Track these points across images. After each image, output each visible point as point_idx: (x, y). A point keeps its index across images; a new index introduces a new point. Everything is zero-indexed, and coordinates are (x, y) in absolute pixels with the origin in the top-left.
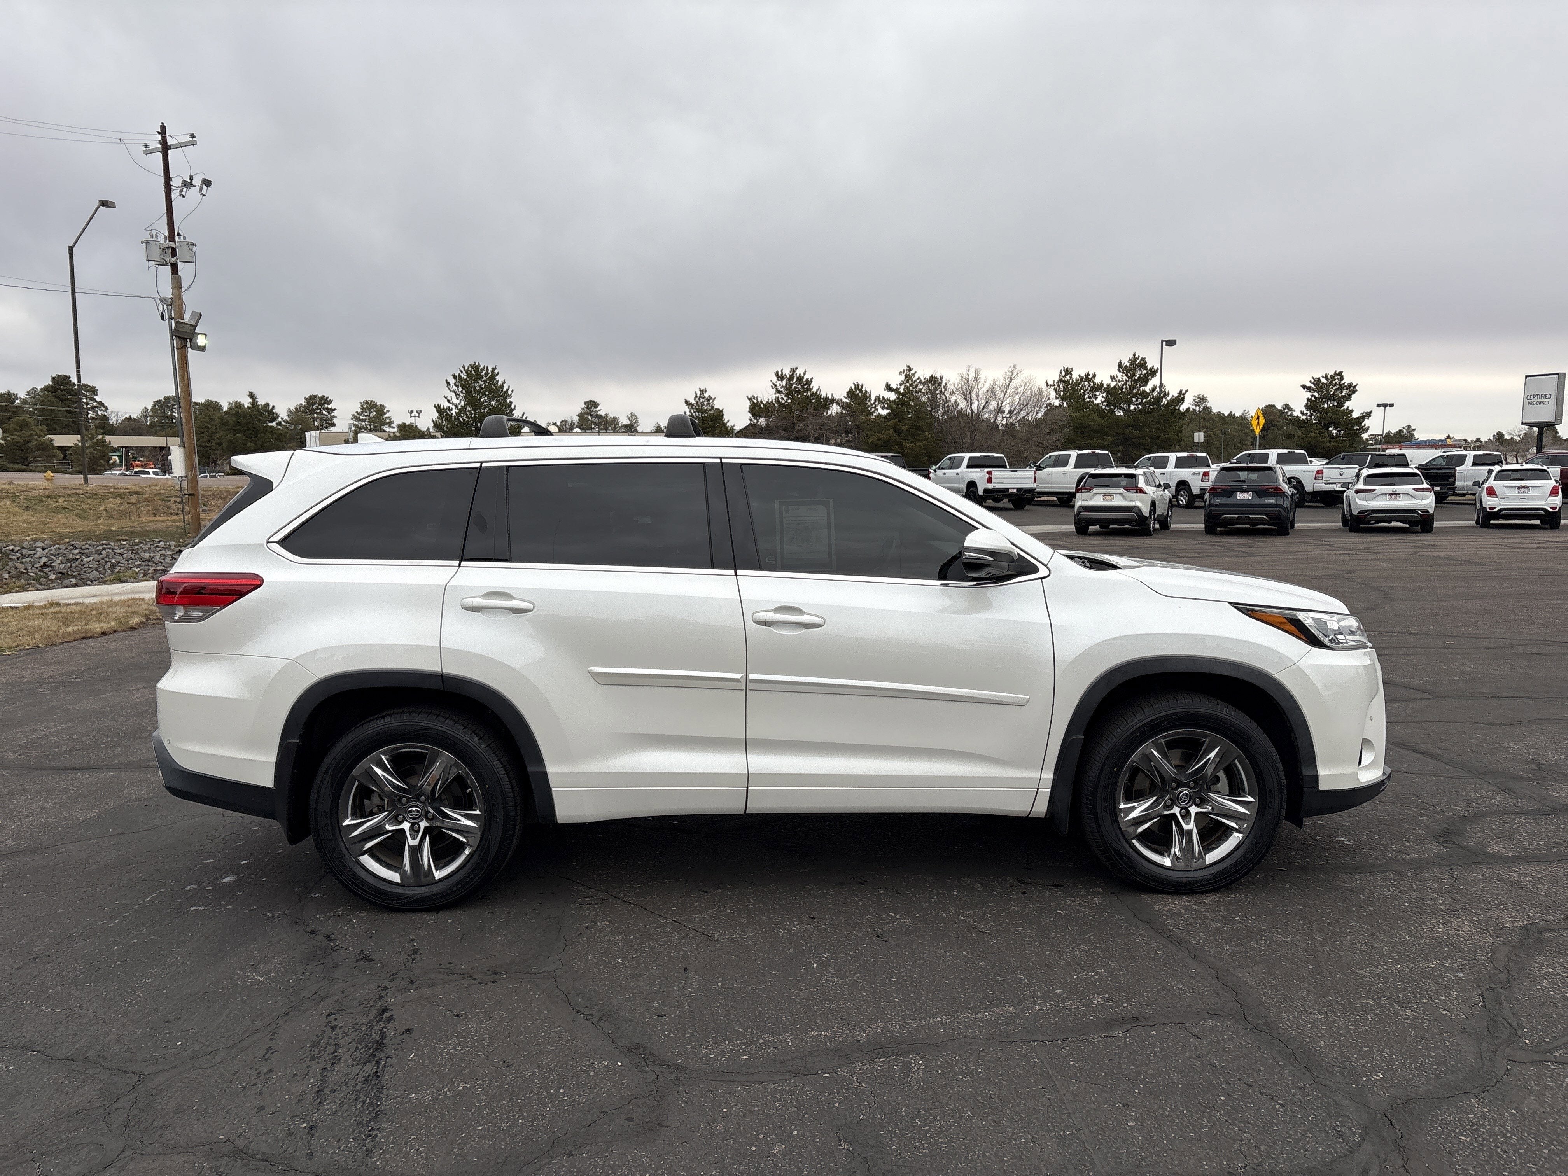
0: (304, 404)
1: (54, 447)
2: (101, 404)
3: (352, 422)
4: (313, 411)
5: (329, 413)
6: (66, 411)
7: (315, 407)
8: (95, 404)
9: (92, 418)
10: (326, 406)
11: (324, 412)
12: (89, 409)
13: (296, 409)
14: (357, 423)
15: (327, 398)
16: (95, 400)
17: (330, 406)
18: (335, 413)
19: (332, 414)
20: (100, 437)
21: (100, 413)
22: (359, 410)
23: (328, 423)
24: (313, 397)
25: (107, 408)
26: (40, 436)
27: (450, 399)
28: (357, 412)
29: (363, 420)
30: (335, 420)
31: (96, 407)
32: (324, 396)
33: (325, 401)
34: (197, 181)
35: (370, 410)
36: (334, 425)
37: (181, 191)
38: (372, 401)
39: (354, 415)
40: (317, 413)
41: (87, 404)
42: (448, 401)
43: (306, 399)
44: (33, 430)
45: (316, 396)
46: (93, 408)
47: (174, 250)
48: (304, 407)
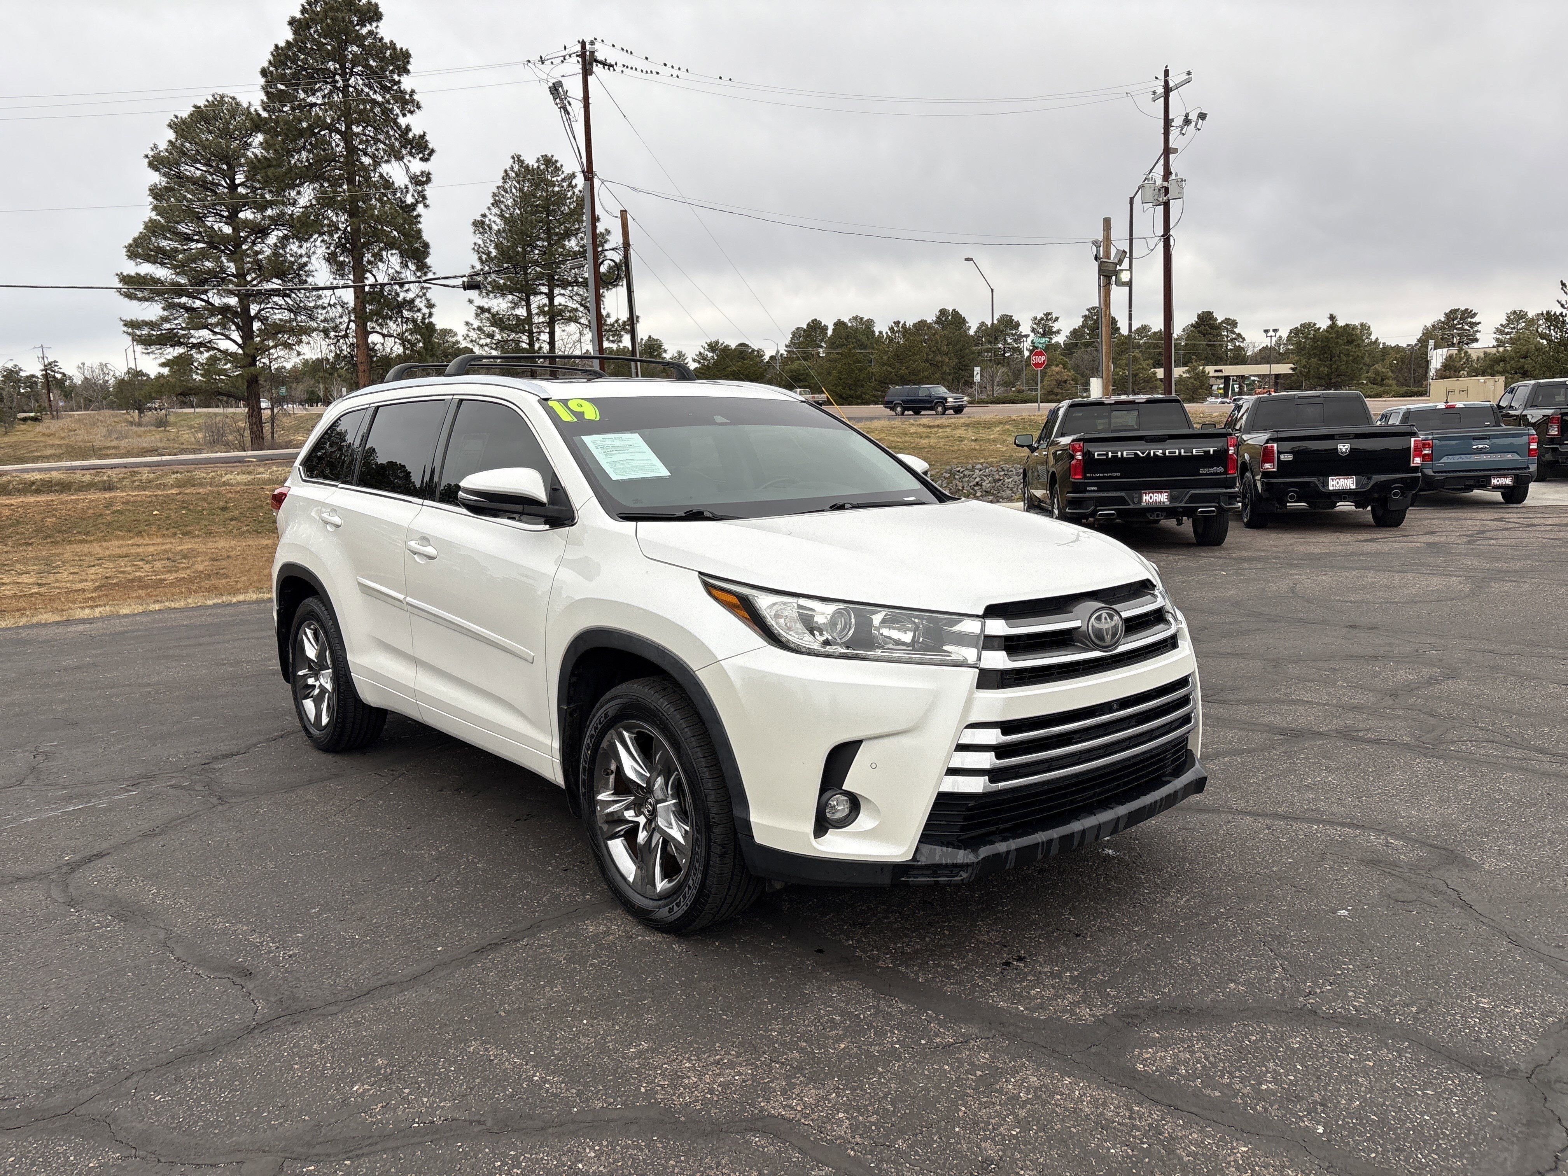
0: (1443, 319)
1: (1157, 380)
2: (1239, 335)
3: (1495, 336)
4: (1453, 327)
5: (1472, 328)
6: (1207, 345)
7: (1455, 322)
8: (1234, 336)
9: (1231, 350)
10: (1469, 320)
11: (1466, 327)
12: (1228, 341)
13: (1433, 326)
14: (1500, 337)
15: (1471, 311)
16: (1234, 333)
17: (1473, 320)
18: (1479, 327)
19: (1476, 329)
20: (1201, 368)
21: (1238, 344)
22: (1504, 322)
23: (1470, 339)
24: (1454, 312)
25: (1244, 339)
26: (1146, 370)
27: (1564, 303)
28: (1501, 325)
29: (1507, 333)
30: (1478, 336)
31: (1235, 339)
32: (1467, 309)
33: (1468, 314)
34: (1193, 117)
35: (1518, 321)
36: (1476, 340)
37: (1182, 130)
38: (1521, 311)
39: (1497, 329)
40: (1458, 329)
41: (1227, 337)
42: (1562, 306)
43: (1446, 314)
44: (1140, 364)
45: (1457, 310)
46: (1232, 339)
47: (1167, 190)
48: (1443, 323)
